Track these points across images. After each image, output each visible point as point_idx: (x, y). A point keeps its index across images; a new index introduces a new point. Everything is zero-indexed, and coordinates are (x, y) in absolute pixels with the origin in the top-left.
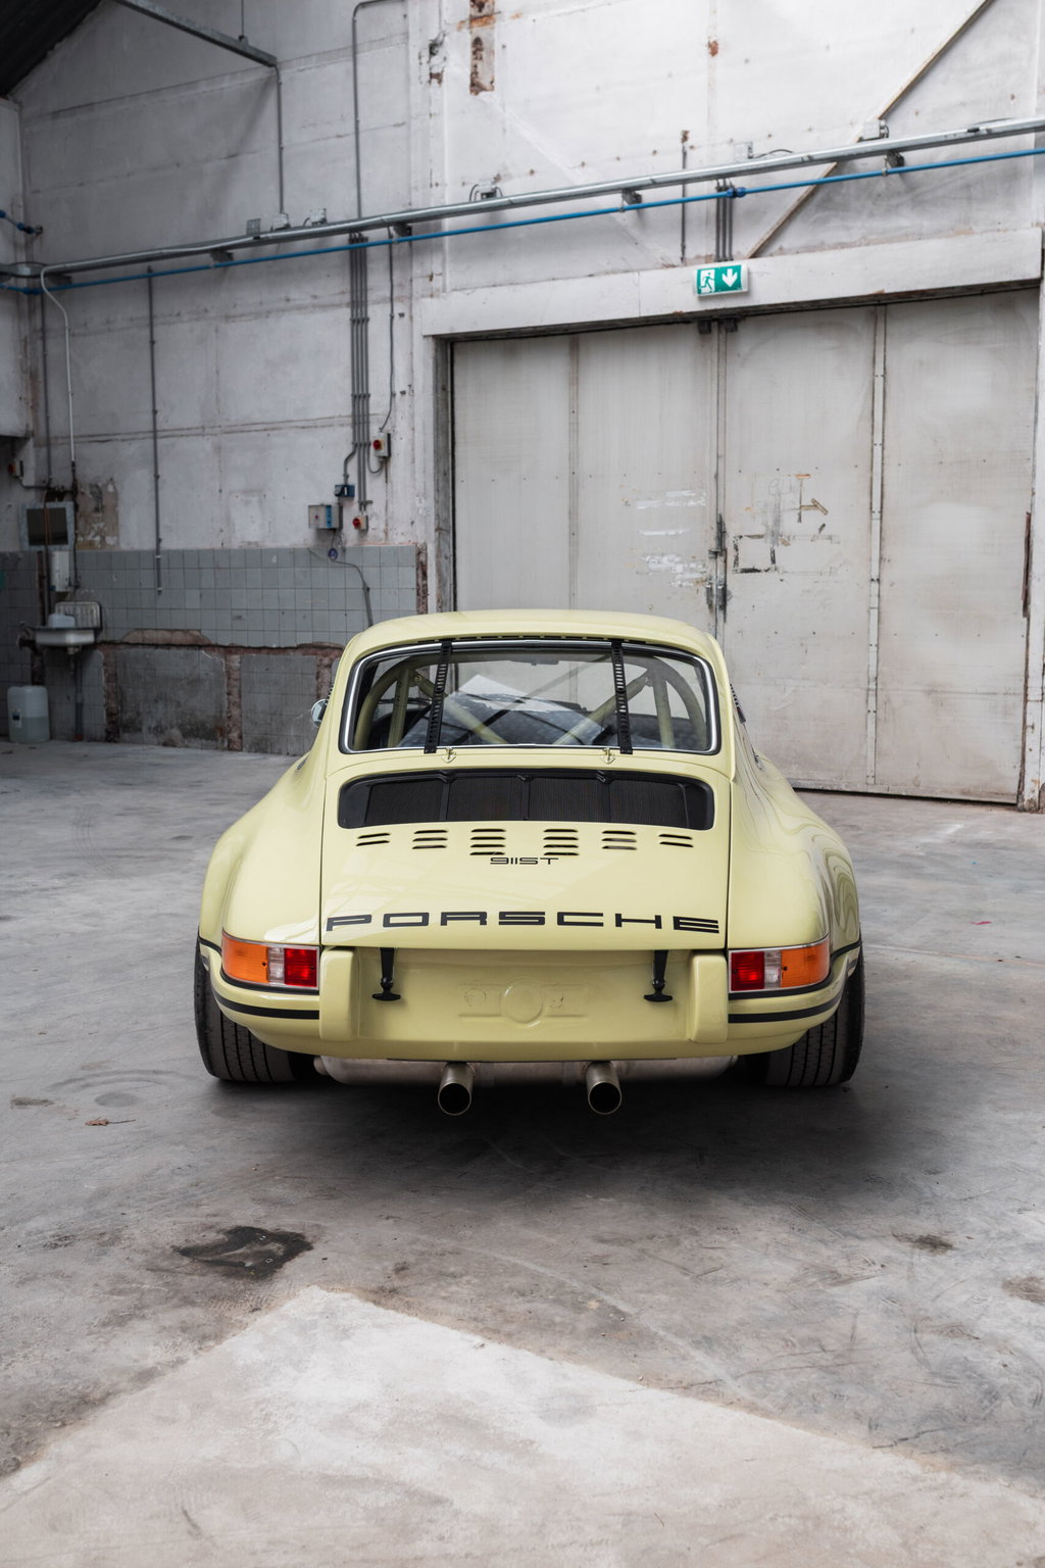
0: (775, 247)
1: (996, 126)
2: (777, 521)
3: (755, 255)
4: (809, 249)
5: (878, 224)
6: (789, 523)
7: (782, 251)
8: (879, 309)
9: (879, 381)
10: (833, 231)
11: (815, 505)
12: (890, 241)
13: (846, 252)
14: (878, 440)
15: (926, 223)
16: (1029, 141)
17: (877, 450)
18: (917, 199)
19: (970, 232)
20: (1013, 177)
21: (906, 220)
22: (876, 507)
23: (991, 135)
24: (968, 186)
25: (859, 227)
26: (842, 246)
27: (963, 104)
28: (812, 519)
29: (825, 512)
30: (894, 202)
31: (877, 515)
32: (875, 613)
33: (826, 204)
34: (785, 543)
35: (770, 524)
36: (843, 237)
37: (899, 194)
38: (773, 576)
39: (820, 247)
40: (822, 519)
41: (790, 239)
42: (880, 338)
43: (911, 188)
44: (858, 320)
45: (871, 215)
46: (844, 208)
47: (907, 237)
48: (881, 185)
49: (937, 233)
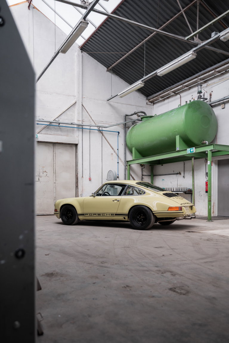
0: (40, 133)
1: (74, 124)
2: (39, 174)
3: (38, 133)
4: (46, 134)
5: (56, 132)
6: (41, 174)
7: (41, 133)
8: (54, 144)
9: (54, 154)
10: (49, 132)
11: (45, 172)
12: (58, 135)
13: (51, 135)
14: (55, 163)
15: (63, 134)
16: (76, 126)
17: (55, 164)
18: (61, 130)
19: (68, 136)
20: (73, 130)
21: (59, 133)
22: (55, 172)
23: (73, 124)
24: (68, 130)
25: (53, 132)
26: (51, 134)
27: (67, 119)
28: (45, 174)
29: (47, 173)
30: (58, 130)
31: (55, 173)
32: (55, 188)
33: (48, 128)
34: (41, 177)
35: (38, 174)
36: (51, 133)
37: (58, 129)
38: (39, 182)
39: (47, 134)
40: (47, 174)
41: (43, 132)
42: (54, 148)
43: (60, 129)
44: (51, 145)
45: (55, 131)
46: (51, 129)
47: (60, 135)
48: (56, 127)
49: (64, 135)
